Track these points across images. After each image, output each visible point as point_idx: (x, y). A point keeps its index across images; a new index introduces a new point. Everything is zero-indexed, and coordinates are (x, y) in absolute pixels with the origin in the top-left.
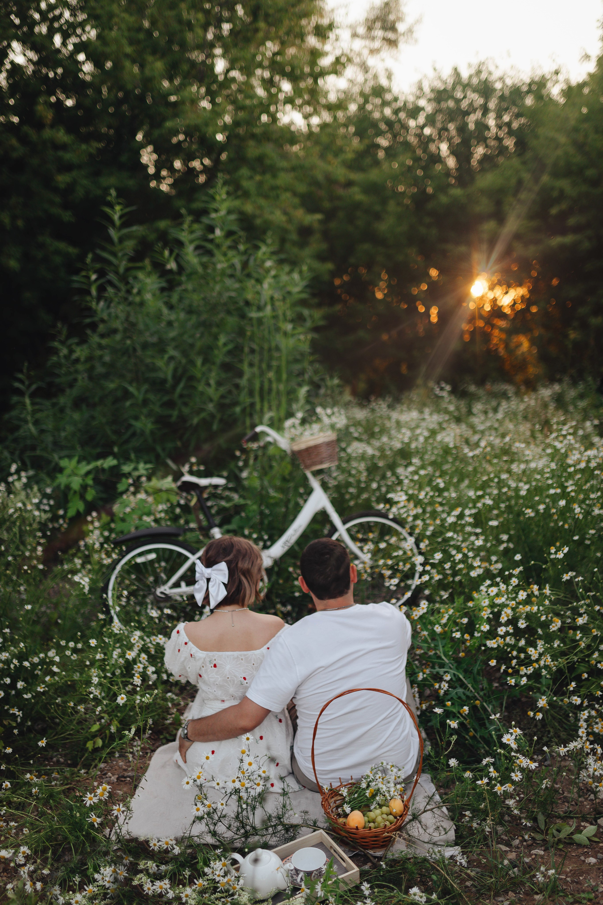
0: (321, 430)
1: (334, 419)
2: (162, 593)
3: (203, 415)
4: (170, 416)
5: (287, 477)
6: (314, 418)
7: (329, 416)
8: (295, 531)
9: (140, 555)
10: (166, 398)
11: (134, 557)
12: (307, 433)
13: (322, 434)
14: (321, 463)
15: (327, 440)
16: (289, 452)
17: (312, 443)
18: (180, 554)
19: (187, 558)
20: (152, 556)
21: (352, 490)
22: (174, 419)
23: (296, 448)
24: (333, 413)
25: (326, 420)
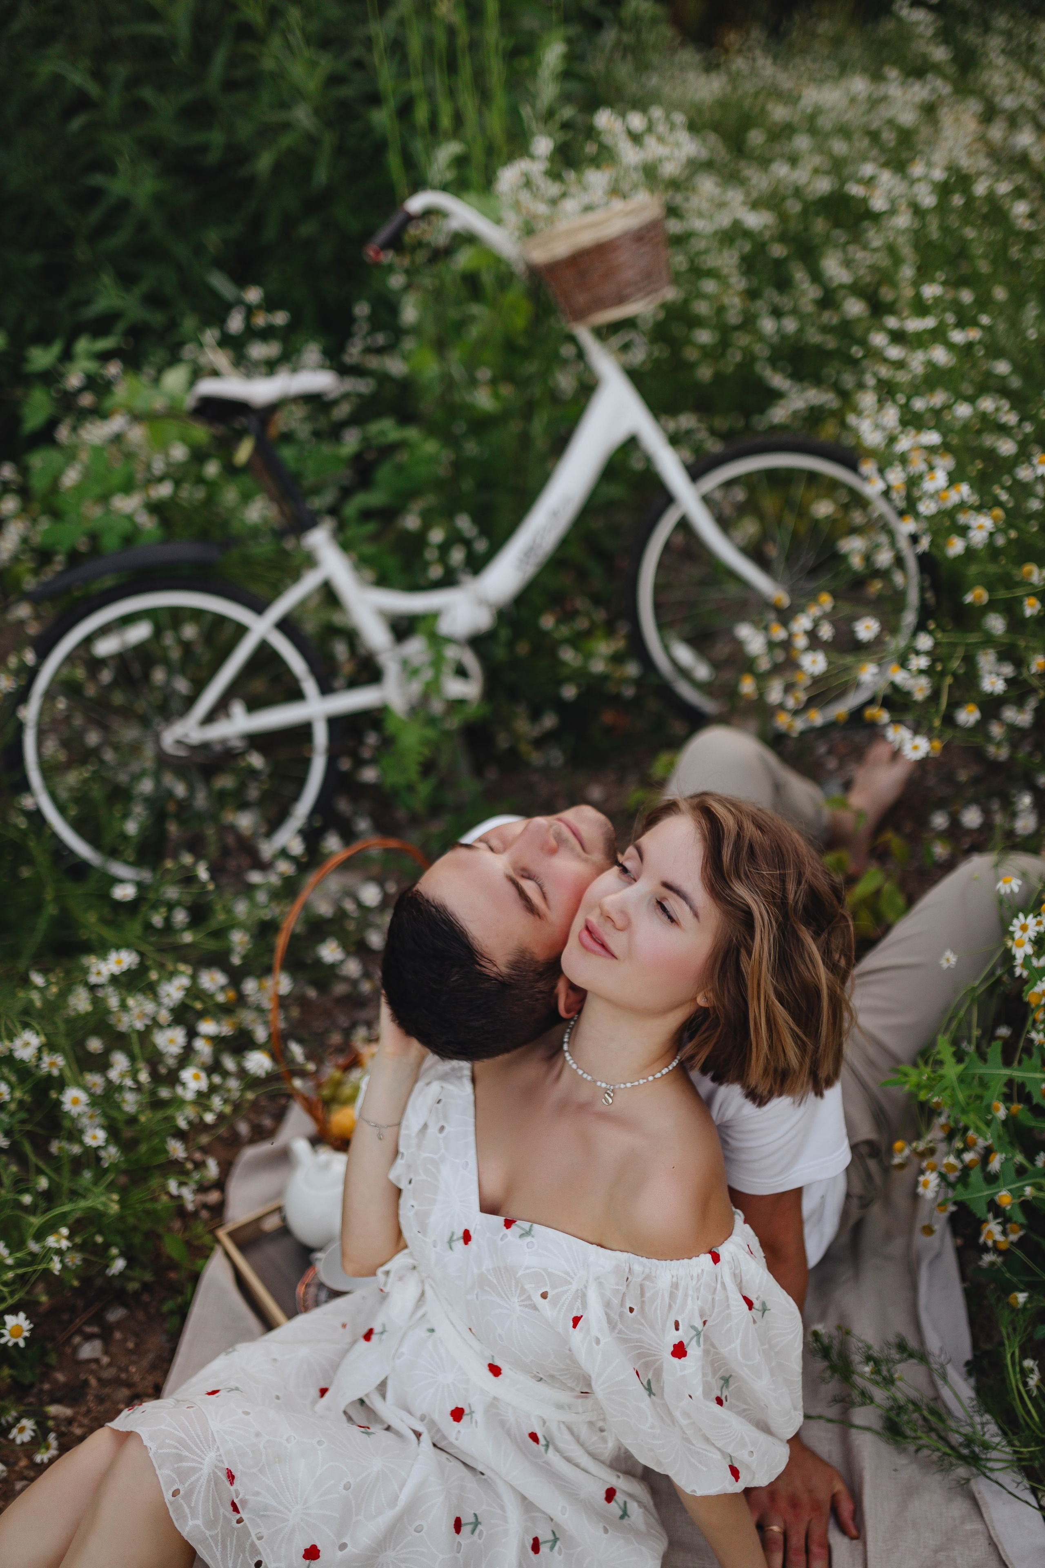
0: (616, 191)
1: (653, 149)
2: (179, 742)
3: (287, 141)
4: (203, 148)
5: (522, 341)
6: (591, 148)
7: (636, 138)
8: (555, 514)
9: (104, 631)
10: (188, 95)
11: (88, 641)
12: (570, 205)
13: (618, 205)
14: (621, 300)
15: (632, 222)
16: (520, 268)
17: (586, 239)
18: (220, 620)
19: (241, 630)
20: (140, 632)
21: (704, 337)
22: (213, 157)
23: (540, 255)
24: (650, 128)
25: (630, 155)
